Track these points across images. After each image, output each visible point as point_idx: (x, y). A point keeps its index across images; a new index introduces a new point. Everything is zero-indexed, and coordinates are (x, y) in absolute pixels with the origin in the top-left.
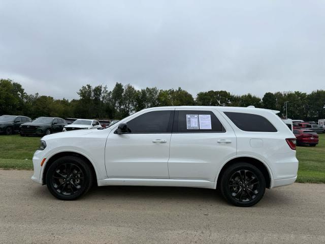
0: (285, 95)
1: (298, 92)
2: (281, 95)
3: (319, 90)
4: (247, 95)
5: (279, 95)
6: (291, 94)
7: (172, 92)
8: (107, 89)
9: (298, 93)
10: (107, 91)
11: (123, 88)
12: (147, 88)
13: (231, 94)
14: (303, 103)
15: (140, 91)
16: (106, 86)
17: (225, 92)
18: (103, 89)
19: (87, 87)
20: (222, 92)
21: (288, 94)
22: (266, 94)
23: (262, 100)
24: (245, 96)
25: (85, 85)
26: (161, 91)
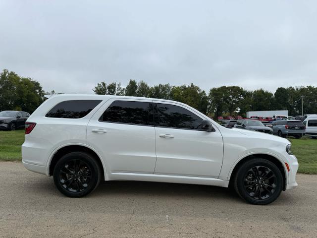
0: (297, 89)
2: (293, 89)
4: (259, 90)
5: (291, 90)
6: (303, 88)
7: (184, 88)
8: (120, 87)
9: (310, 88)
10: (121, 88)
11: (137, 84)
12: (160, 85)
13: (244, 89)
15: (154, 87)
16: (120, 83)
18: (117, 86)
19: (102, 84)
20: (234, 87)
21: (301, 89)
23: (274, 95)
25: (100, 83)
26: (173, 87)
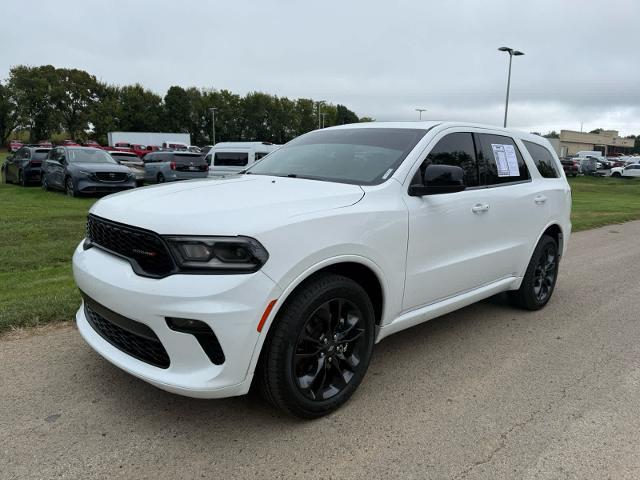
0: (205, 94)
1: (226, 91)
2: (198, 93)
3: (258, 91)
4: (134, 86)
6: (215, 94)
9: (225, 93)
13: (98, 80)
14: (236, 114)
17: (85, 75)
20: (75, 71)
21: (211, 94)
22: (172, 88)
23: (163, 100)
24: (130, 88)
